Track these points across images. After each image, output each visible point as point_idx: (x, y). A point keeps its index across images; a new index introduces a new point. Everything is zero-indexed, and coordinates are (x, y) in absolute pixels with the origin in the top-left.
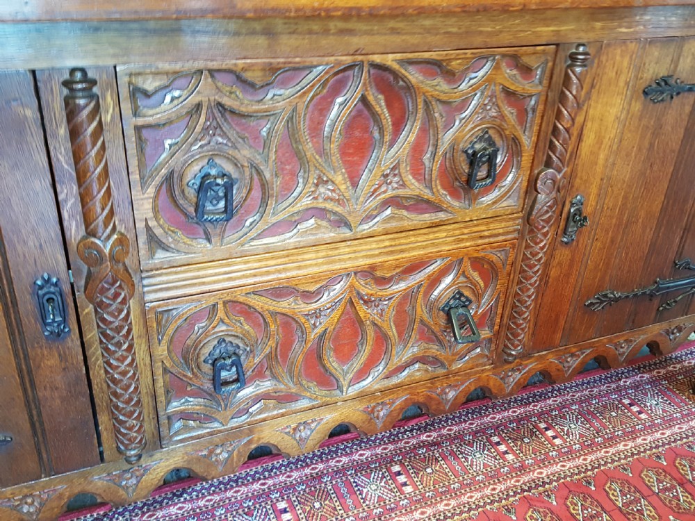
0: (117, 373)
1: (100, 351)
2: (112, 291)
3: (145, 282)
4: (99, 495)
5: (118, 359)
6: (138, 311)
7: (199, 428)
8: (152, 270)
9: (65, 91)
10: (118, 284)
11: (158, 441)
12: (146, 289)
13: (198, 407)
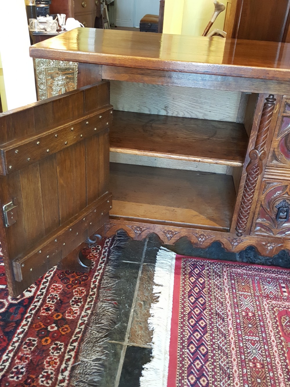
0: (246, 200)
1: (243, 191)
2: (256, 170)
3: (266, 170)
4: (223, 244)
5: (248, 195)
6: (260, 180)
7: (265, 232)
8: (269, 167)
9: (266, 101)
10: (258, 168)
11: (249, 232)
12: (265, 173)
13: (268, 224)
